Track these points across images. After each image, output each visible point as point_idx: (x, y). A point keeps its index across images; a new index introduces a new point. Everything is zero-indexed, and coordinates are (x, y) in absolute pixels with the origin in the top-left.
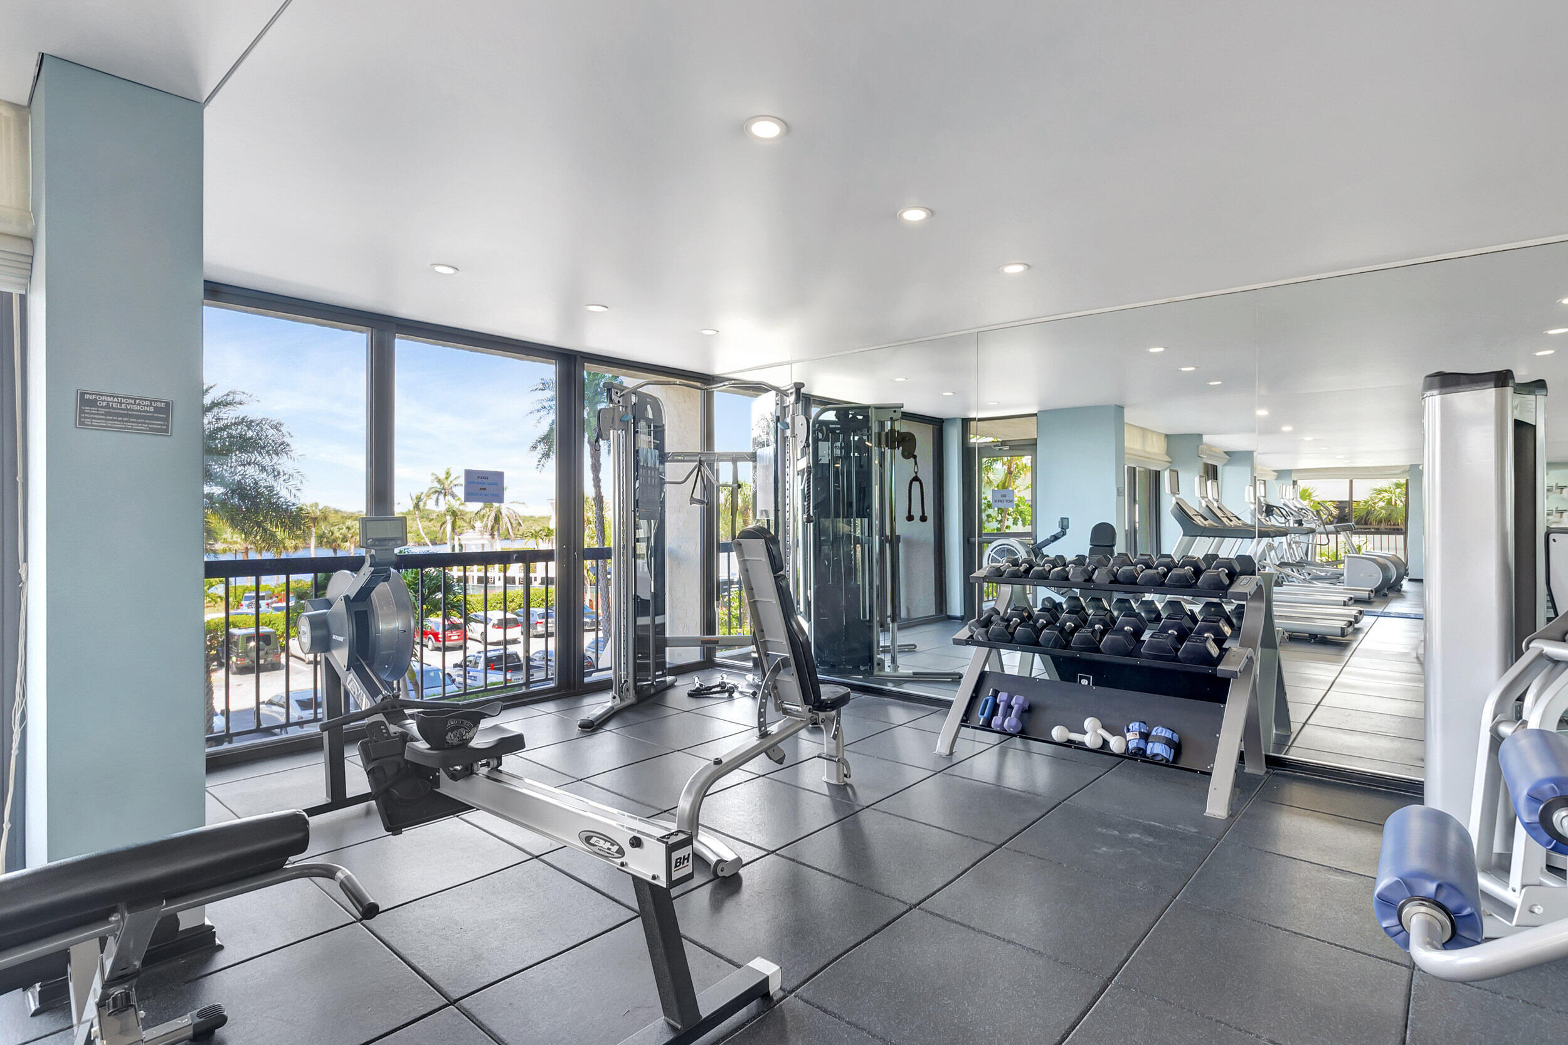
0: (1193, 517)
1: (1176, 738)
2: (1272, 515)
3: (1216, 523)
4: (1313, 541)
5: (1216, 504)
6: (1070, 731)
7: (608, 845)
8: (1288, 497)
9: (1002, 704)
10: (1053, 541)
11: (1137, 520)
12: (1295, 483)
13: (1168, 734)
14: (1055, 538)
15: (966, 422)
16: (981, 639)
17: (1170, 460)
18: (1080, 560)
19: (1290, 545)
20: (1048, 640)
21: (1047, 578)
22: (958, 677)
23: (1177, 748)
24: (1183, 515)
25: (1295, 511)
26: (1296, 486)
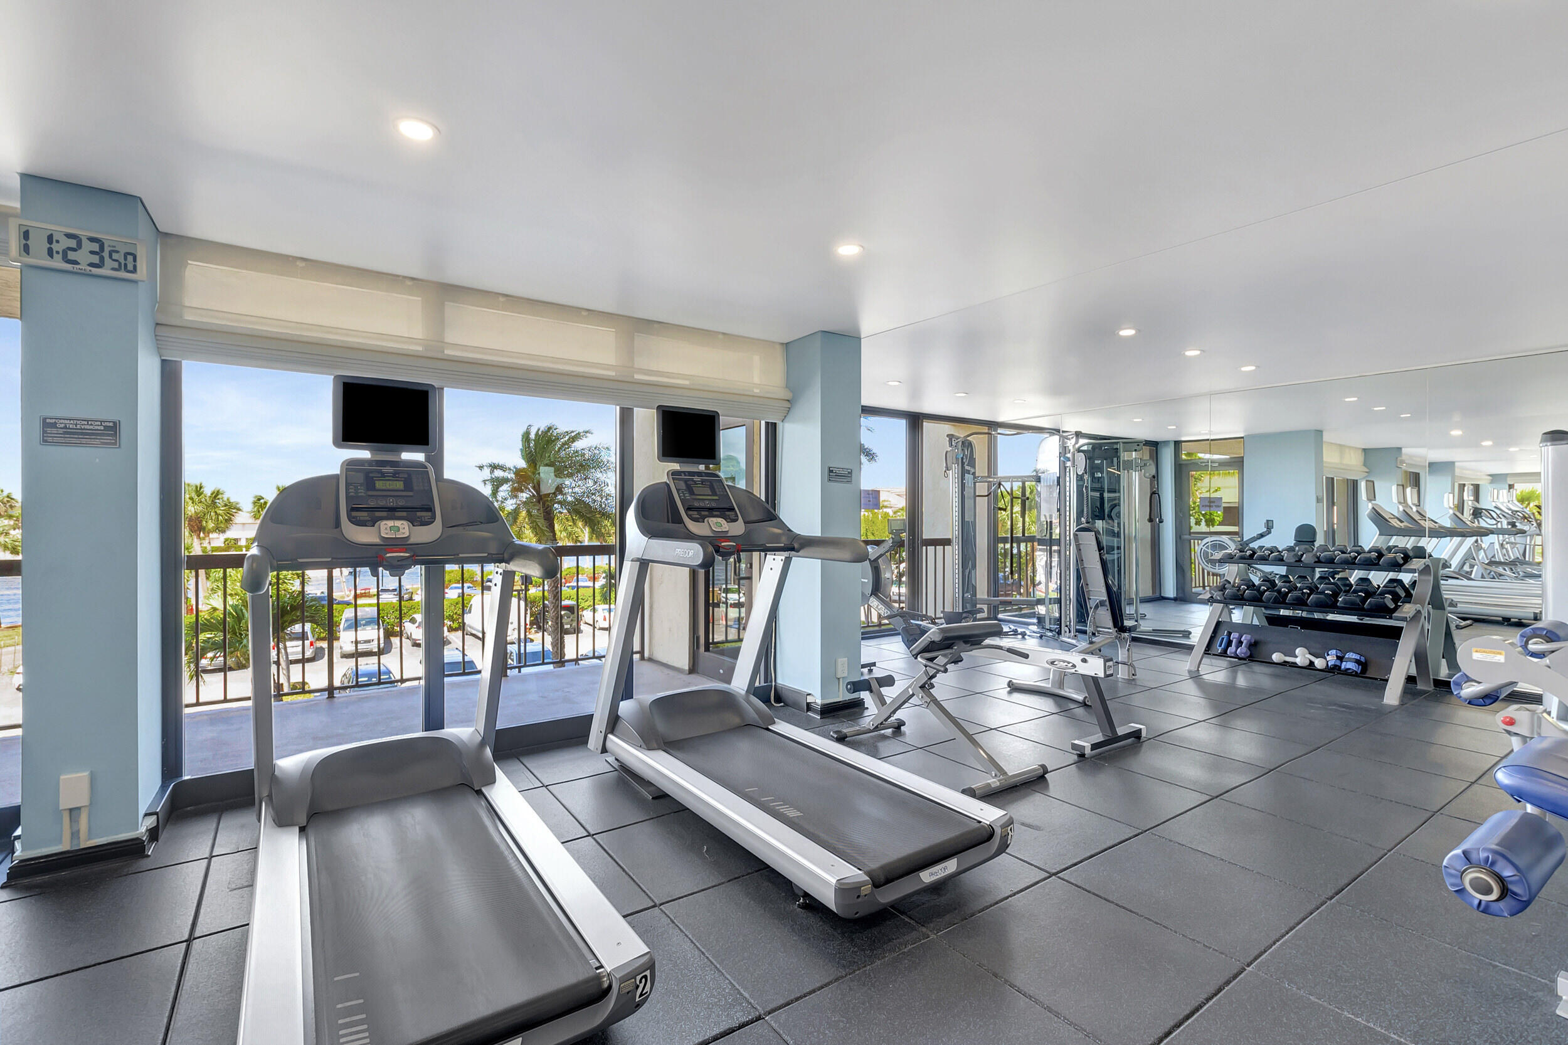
0: (1390, 520)
1: (1363, 659)
2: (1481, 517)
3: (1412, 524)
4: (1531, 542)
5: (1415, 509)
6: (1285, 656)
7: (1066, 664)
8: (1501, 500)
9: (1234, 641)
10: (1259, 539)
11: (1335, 522)
12: (1511, 487)
13: (1358, 657)
14: (1262, 536)
15: (1177, 444)
16: (1219, 598)
17: (1367, 470)
18: (1290, 549)
19: (1502, 545)
20: (1269, 600)
21: (1267, 560)
22: (1187, 633)
23: (1364, 665)
24: (1378, 518)
25: (1508, 513)
26: (1511, 490)
